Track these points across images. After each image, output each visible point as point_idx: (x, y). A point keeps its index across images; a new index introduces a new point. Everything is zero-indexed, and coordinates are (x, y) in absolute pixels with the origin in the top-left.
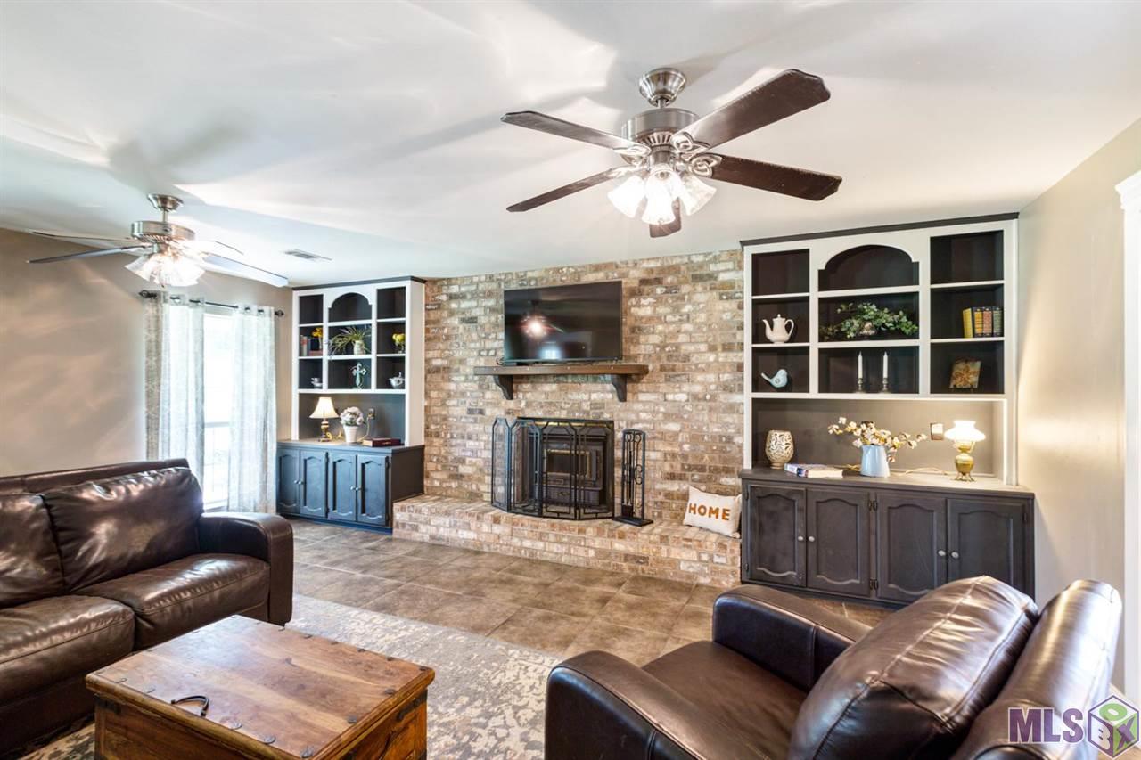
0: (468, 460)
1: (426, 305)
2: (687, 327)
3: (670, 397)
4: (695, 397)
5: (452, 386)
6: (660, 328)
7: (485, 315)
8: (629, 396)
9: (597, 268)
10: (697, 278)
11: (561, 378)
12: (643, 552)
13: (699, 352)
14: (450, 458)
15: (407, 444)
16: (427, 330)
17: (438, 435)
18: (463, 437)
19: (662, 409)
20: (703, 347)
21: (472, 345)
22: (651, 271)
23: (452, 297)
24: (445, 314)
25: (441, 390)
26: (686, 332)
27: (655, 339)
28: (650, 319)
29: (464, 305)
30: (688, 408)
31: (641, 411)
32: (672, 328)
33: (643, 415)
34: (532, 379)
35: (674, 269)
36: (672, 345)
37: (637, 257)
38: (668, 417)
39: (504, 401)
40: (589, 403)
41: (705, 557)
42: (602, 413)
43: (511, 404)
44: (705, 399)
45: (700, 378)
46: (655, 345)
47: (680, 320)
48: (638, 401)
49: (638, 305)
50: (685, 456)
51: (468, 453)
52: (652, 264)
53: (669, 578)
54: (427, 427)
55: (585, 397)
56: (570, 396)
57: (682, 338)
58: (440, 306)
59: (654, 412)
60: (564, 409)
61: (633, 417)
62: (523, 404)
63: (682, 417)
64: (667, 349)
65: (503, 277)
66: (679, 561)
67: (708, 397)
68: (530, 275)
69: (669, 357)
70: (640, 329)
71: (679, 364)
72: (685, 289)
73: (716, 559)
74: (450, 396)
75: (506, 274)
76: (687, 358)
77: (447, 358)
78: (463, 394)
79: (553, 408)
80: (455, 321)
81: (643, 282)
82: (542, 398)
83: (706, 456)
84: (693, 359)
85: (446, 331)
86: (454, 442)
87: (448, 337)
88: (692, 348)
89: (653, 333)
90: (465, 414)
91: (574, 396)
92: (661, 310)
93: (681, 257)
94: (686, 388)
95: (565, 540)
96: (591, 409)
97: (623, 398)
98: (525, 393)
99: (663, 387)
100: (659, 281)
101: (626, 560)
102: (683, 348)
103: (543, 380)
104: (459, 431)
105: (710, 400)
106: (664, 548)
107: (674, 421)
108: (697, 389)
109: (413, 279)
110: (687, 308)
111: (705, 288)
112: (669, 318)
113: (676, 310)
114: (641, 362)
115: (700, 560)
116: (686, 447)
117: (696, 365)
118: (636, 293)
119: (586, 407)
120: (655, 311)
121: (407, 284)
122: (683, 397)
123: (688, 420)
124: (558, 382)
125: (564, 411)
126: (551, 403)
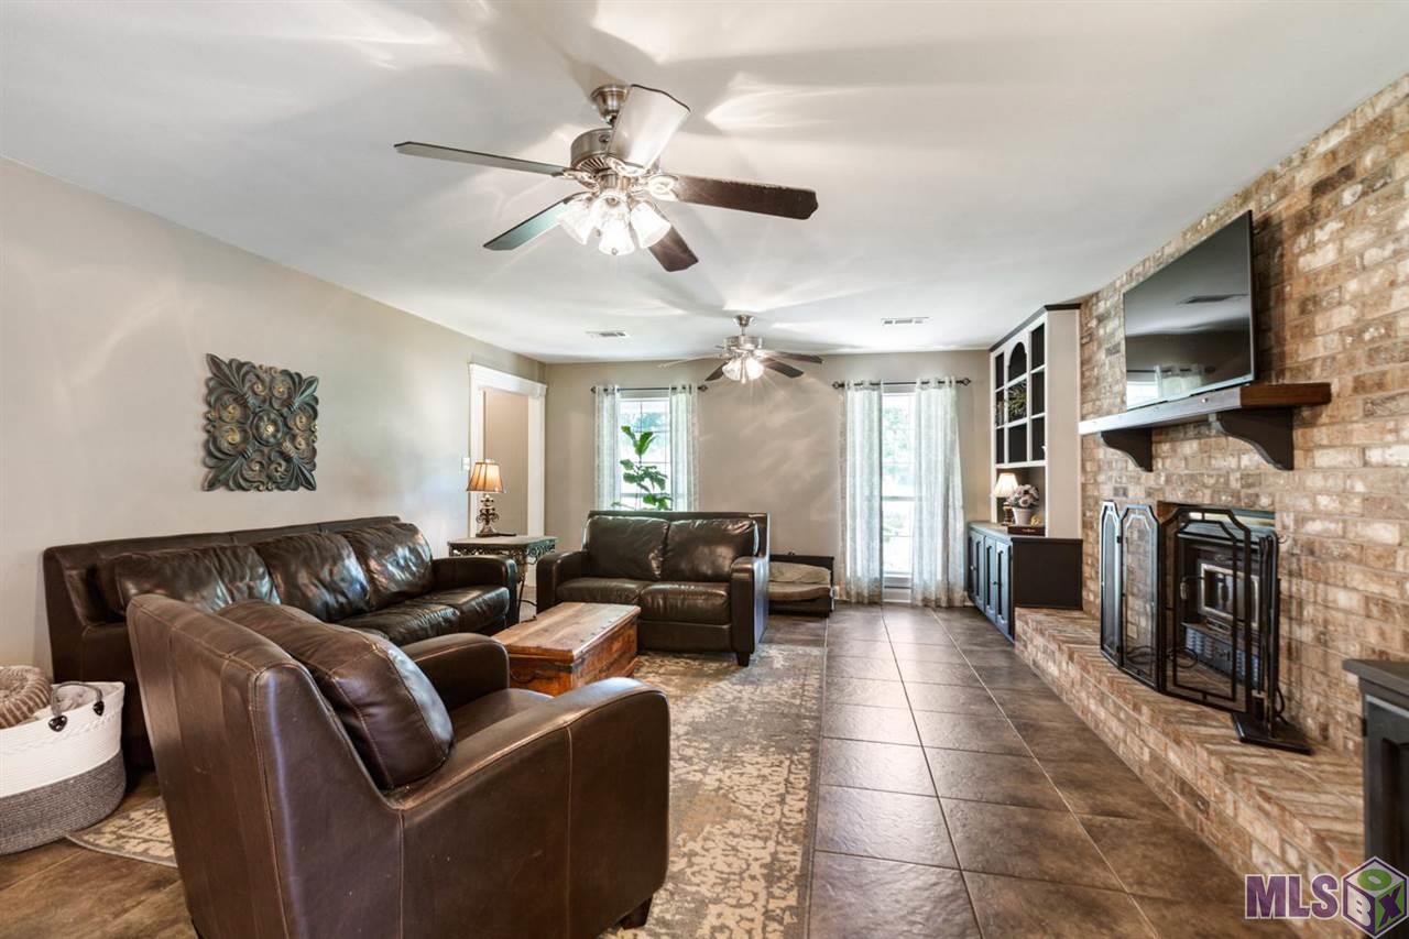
1: (1082, 338)
3: (1375, 456)
5: (1101, 454)
6: (1353, 286)
8: (1298, 455)
15: (1047, 536)
16: (1082, 374)
17: (1094, 526)
19: (1359, 487)
21: (1117, 389)
22: (1333, 155)
23: (1100, 320)
24: (1095, 347)
25: (1093, 460)
27: (1344, 317)
29: (1109, 327)
31: (1320, 492)
32: (1377, 278)
33: (1323, 501)
34: (1172, 435)
35: (1377, 128)
36: (1381, 321)
38: (1373, 505)
39: (1144, 474)
40: (1238, 475)
42: (1257, 496)
43: (1150, 480)
46: (1344, 332)
47: (1395, 254)
48: (1314, 469)
49: (1312, 248)
54: (1084, 515)
55: (1233, 462)
56: (1214, 462)
57: (1400, 300)
58: (1091, 337)
59: (1345, 495)
60: (1207, 487)
61: (1305, 504)
62: (1163, 479)
63: (1402, 508)
64: (1368, 335)
68: (1168, 251)
69: (1373, 354)
70: (1315, 300)
71: (1394, 369)
74: (1099, 468)
75: (1144, 262)
78: (1110, 465)
79: (1194, 486)
80: (1103, 355)
81: (1320, 188)
82: (1183, 467)
85: (1096, 371)
87: (1098, 381)
89: (1340, 304)
90: (1112, 495)
91: (1220, 462)
92: (1356, 241)
96: (1242, 487)
97: (1283, 457)
98: (1164, 459)
99: (1360, 431)
100: (1348, 174)
101: (1182, 792)
102: (1404, 323)
103: (1182, 435)
107: (1386, 518)
109: (1049, 308)
112: (1372, 255)
113: (1386, 230)
114: (1317, 376)
118: (1306, 220)
119: (1235, 484)
120: (1341, 249)
122: (1404, 455)
124: (1198, 436)
125: (1208, 492)
126: (1192, 477)
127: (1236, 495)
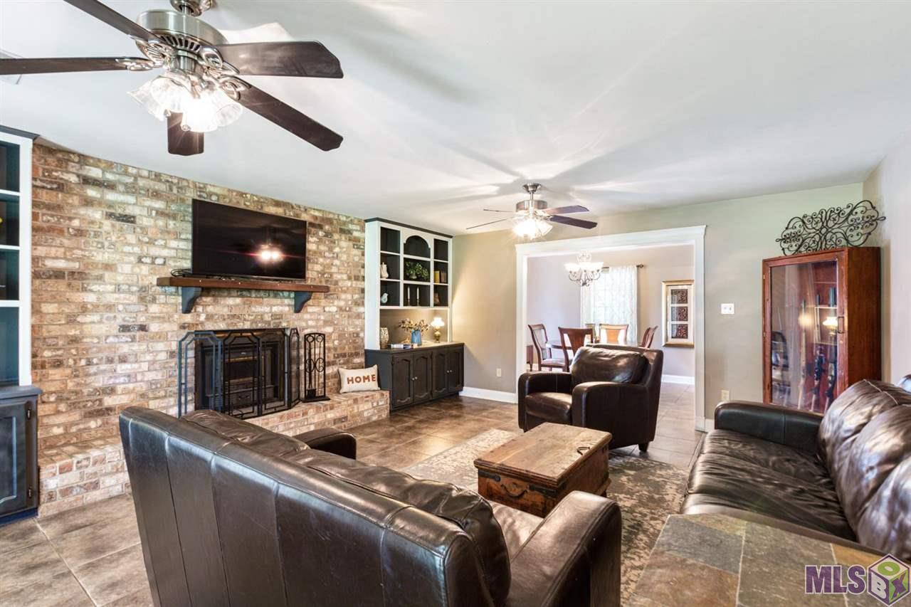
0: (119, 389)
2: (336, 262)
3: (327, 309)
4: (341, 309)
5: (90, 298)
6: (321, 260)
7: (150, 216)
9: (277, 204)
10: (342, 231)
11: (244, 293)
12: (345, 414)
13: (343, 280)
14: (86, 391)
17: (58, 364)
18: (110, 361)
19: (322, 318)
20: (345, 277)
21: (127, 249)
22: (316, 218)
23: (87, 181)
24: (75, 200)
26: (336, 265)
27: (318, 268)
28: (315, 252)
29: (111, 196)
30: (337, 316)
31: (310, 320)
32: (328, 261)
33: (311, 323)
34: (213, 293)
35: (330, 221)
36: (328, 273)
37: (307, 205)
38: (326, 323)
39: (177, 315)
40: (270, 315)
41: (375, 404)
42: (280, 323)
43: (188, 318)
44: (346, 310)
45: (343, 296)
46: (318, 272)
47: (333, 257)
48: (307, 312)
50: (335, 349)
51: (122, 380)
52: (317, 214)
53: (359, 424)
55: (267, 309)
56: (253, 309)
57: (334, 270)
58: (61, 187)
59: (318, 320)
60: (248, 321)
61: (304, 324)
62: (203, 318)
63: (334, 323)
64: (325, 276)
65: (175, 181)
66: (363, 412)
67: (347, 309)
68: (210, 189)
69: (327, 281)
70: (309, 259)
71: (332, 287)
72: (336, 236)
73: (380, 404)
74: (84, 309)
75: (180, 179)
76: (336, 283)
77: (78, 259)
78: (110, 307)
79: (236, 320)
80: (97, 214)
81: (311, 224)
82: (225, 311)
83: (347, 347)
84: (340, 284)
85: (76, 223)
86: (93, 369)
87: (80, 233)
88: (339, 277)
89: (317, 263)
90: (115, 332)
91: (258, 309)
92: (322, 248)
93: (334, 214)
94: (336, 303)
96: (272, 319)
98: (205, 306)
99: (323, 302)
100: (320, 227)
101: (335, 424)
102: (335, 276)
103: (226, 294)
104: (104, 355)
105: (348, 311)
106: (355, 406)
107: (330, 326)
108: (342, 303)
109: (35, 138)
110: (337, 250)
111: (346, 239)
112: (327, 254)
113: (331, 250)
115: (373, 407)
116: (336, 342)
117: (341, 288)
119: (267, 318)
120: (318, 248)
122: (334, 309)
123: (337, 325)
124: (242, 296)
125: (249, 323)
126: (234, 316)
127: (269, 323)
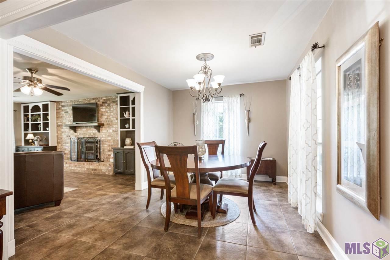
0: (67, 149)
1: (57, 108)
2: (112, 114)
3: (109, 131)
4: (114, 131)
5: (63, 130)
6: (107, 114)
7: (70, 111)
8: (101, 131)
9: (94, 99)
10: (114, 102)
11: (87, 127)
12: (96, 168)
13: (115, 120)
14: (63, 149)
15: (50, 145)
16: (57, 115)
17: (60, 143)
18: (65, 143)
19: (107, 134)
20: (115, 119)
21: (67, 119)
22: (104, 100)
23: (62, 106)
24: (61, 111)
25: (60, 131)
26: (112, 115)
27: (106, 117)
28: (105, 112)
29: (65, 108)
30: (112, 134)
32: (109, 114)
33: (104, 136)
34: (80, 127)
35: (109, 100)
36: (109, 118)
37: (102, 97)
38: (109, 136)
39: (74, 133)
41: (107, 168)
42: (95, 136)
43: (76, 134)
44: (115, 131)
45: (114, 126)
46: (106, 118)
47: (111, 112)
48: (103, 132)
49: (102, 108)
50: (112, 145)
51: (67, 147)
52: (105, 98)
53: (100, 174)
54: (57, 141)
55: (92, 132)
56: (89, 132)
57: (111, 117)
58: (60, 108)
59: (106, 135)
61: (101, 136)
62: (79, 134)
63: (111, 136)
64: (108, 119)
65: (73, 101)
66: (102, 169)
67: (116, 131)
68: (80, 100)
69: (109, 121)
70: (102, 114)
71: (110, 123)
72: (111, 104)
73: (109, 168)
74: (62, 132)
75: (74, 100)
76: (112, 121)
77: (62, 122)
78: (65, 132)
79: (85, 135)
80: (63, 113)
81: (103, 103)
82: (83, 132)
83: (116, 145)
84: (113, 122)
85: (61, 115)
86: (64, 145)
87: (62, 117)
88: (113, 119)
89: (105, 115)
90: (66, 137)
91: (90, 132)
92: (107, 110)
93: (110, 97)
94: (112, 129)
95: (80, 166)
97: (99, 131)
98: (79, 131)
99: (107, 129)
100: (106, 103)
101: (92, 170)
102: (111, 119)
103: (83, 128)
104: (65, 142)
105: (117, 132)
106: (99, 167)
107: (110, 137)
108: (114, 129)
109: (50, 101)
110: (112, 109)
111: (115, 104)
112: (108, 112)
113: (110, 110)
114: (103, 123)
116: (112, 143)
117: (114, 123)
118: (102, 105)
119: (92, 134)
120: (105, 110)
121: (49, 103)
122: (111, 131)
123: (112, 137)
124: (86, 128)
125: (87, 136)
126: (85, 134)
127: (92, 136)
